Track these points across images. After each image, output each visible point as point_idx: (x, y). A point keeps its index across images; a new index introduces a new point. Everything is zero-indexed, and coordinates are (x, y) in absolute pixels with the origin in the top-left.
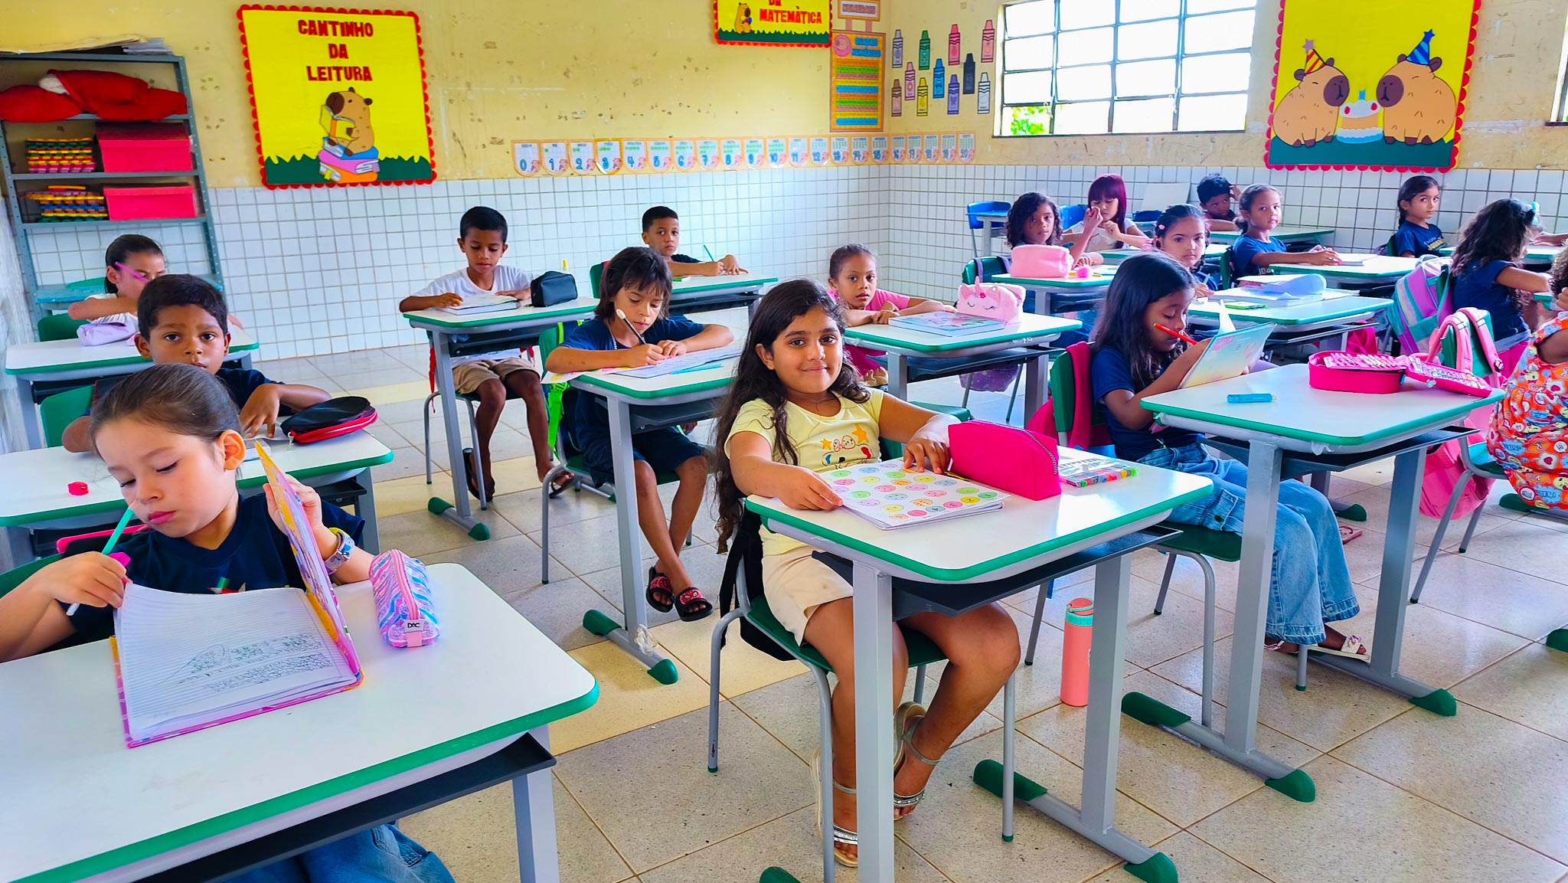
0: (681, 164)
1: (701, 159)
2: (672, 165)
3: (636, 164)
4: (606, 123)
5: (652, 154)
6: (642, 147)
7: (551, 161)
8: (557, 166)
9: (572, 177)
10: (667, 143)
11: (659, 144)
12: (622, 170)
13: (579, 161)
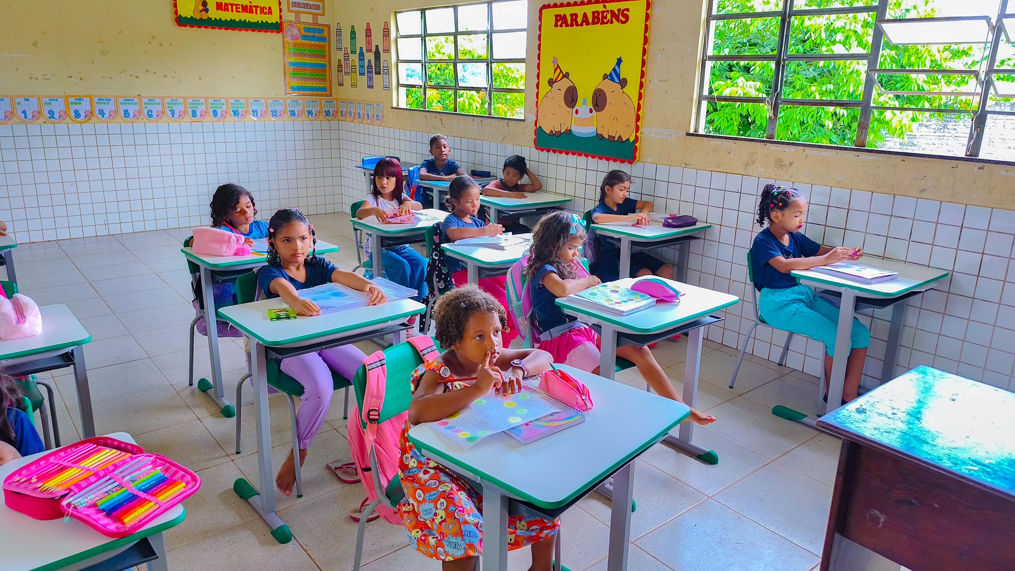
0: (151, 116)
1: (169, 113)
2: (142, 117)
3: (107, 115)
4: (76, 84)
5: (122, 108)
6: (112, 103)
7: (24, 112)
8: (30, 115)
9: (45, 125)
10: (136, 100)
11: (128, 100)
12: (94, 119)
13: (51, 112)
